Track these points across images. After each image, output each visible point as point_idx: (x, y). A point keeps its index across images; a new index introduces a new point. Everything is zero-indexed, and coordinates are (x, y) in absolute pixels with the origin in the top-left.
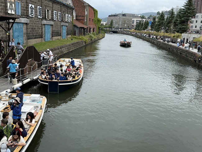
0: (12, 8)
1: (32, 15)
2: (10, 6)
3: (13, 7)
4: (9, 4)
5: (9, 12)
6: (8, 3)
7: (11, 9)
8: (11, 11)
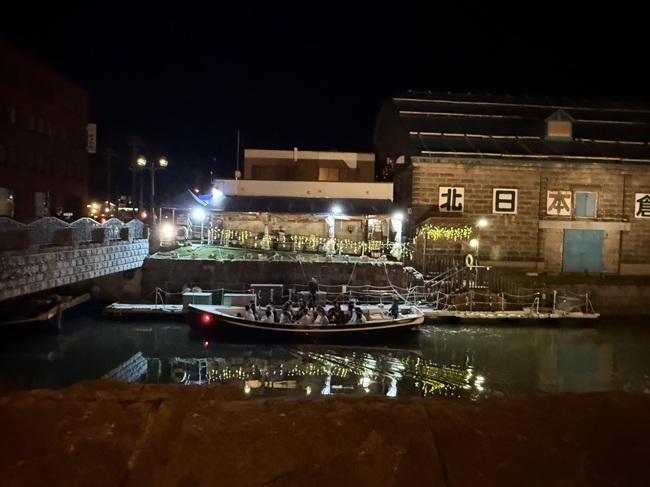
0: (562, 205)
1: (643, 215)
2: (554, 203)
3: (564, 203)
4: (550, 201)
5: (554, 212)
6: (549, 199)
7: (559, 208)
8: (559, 211)
